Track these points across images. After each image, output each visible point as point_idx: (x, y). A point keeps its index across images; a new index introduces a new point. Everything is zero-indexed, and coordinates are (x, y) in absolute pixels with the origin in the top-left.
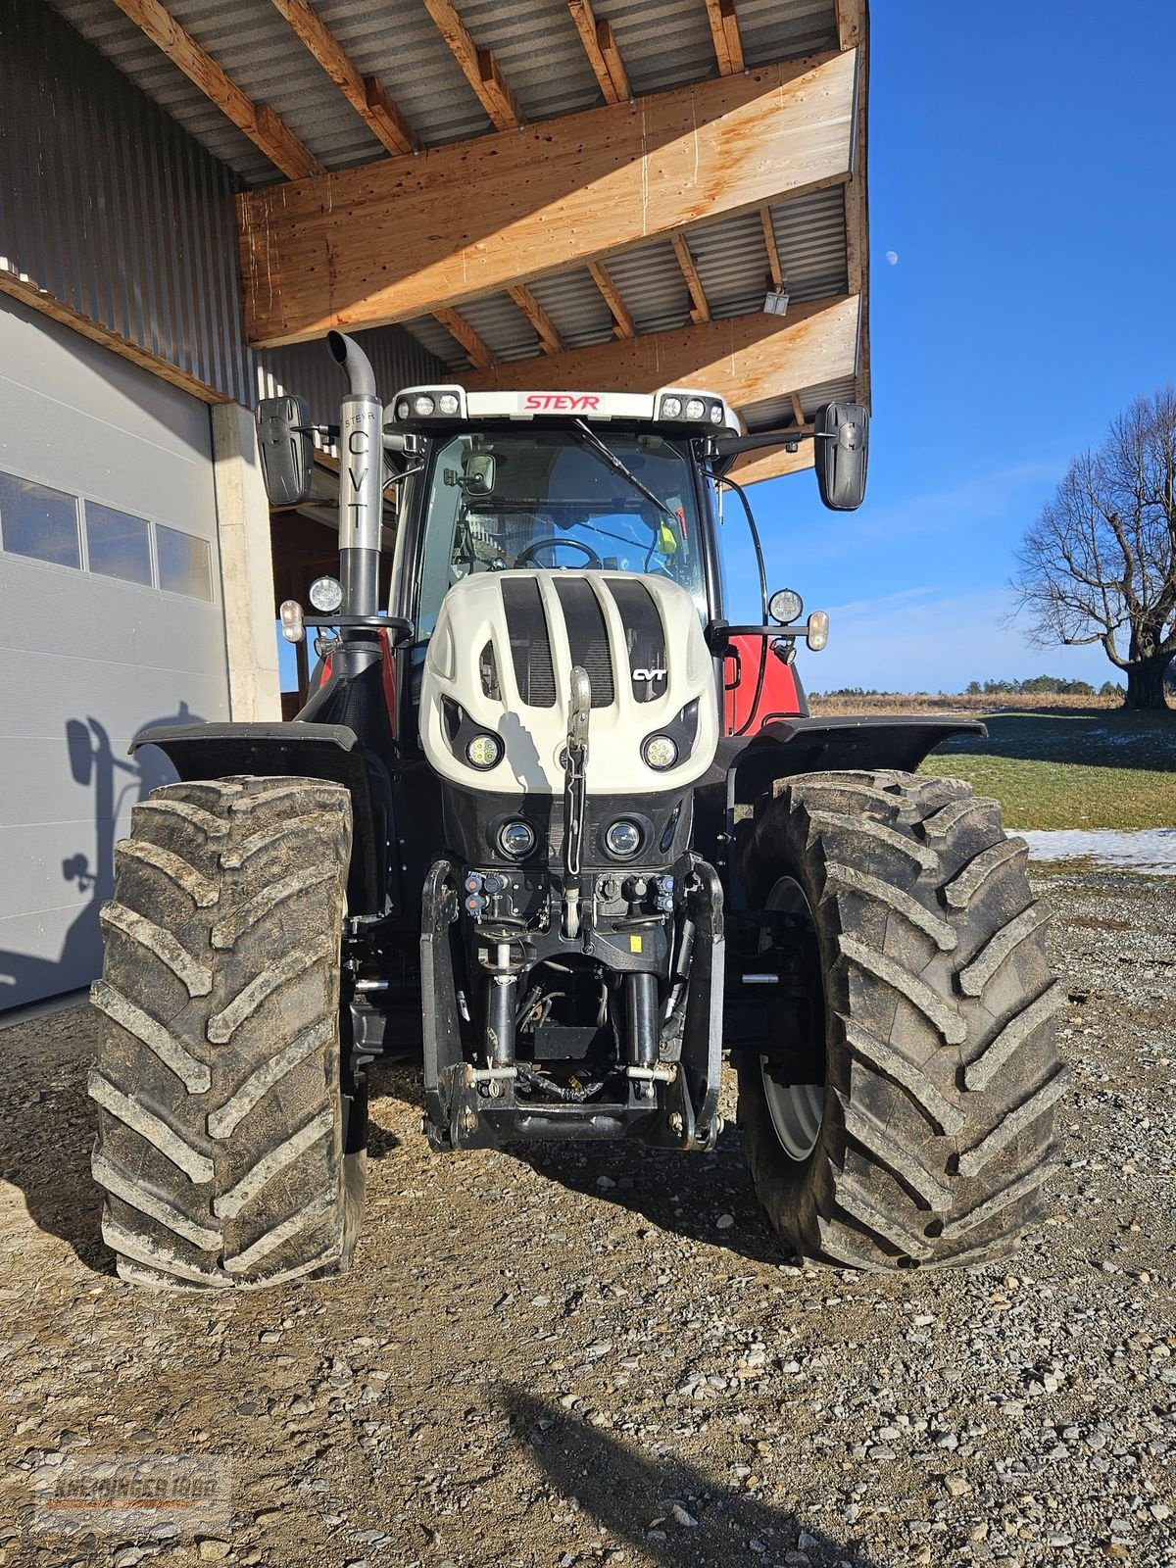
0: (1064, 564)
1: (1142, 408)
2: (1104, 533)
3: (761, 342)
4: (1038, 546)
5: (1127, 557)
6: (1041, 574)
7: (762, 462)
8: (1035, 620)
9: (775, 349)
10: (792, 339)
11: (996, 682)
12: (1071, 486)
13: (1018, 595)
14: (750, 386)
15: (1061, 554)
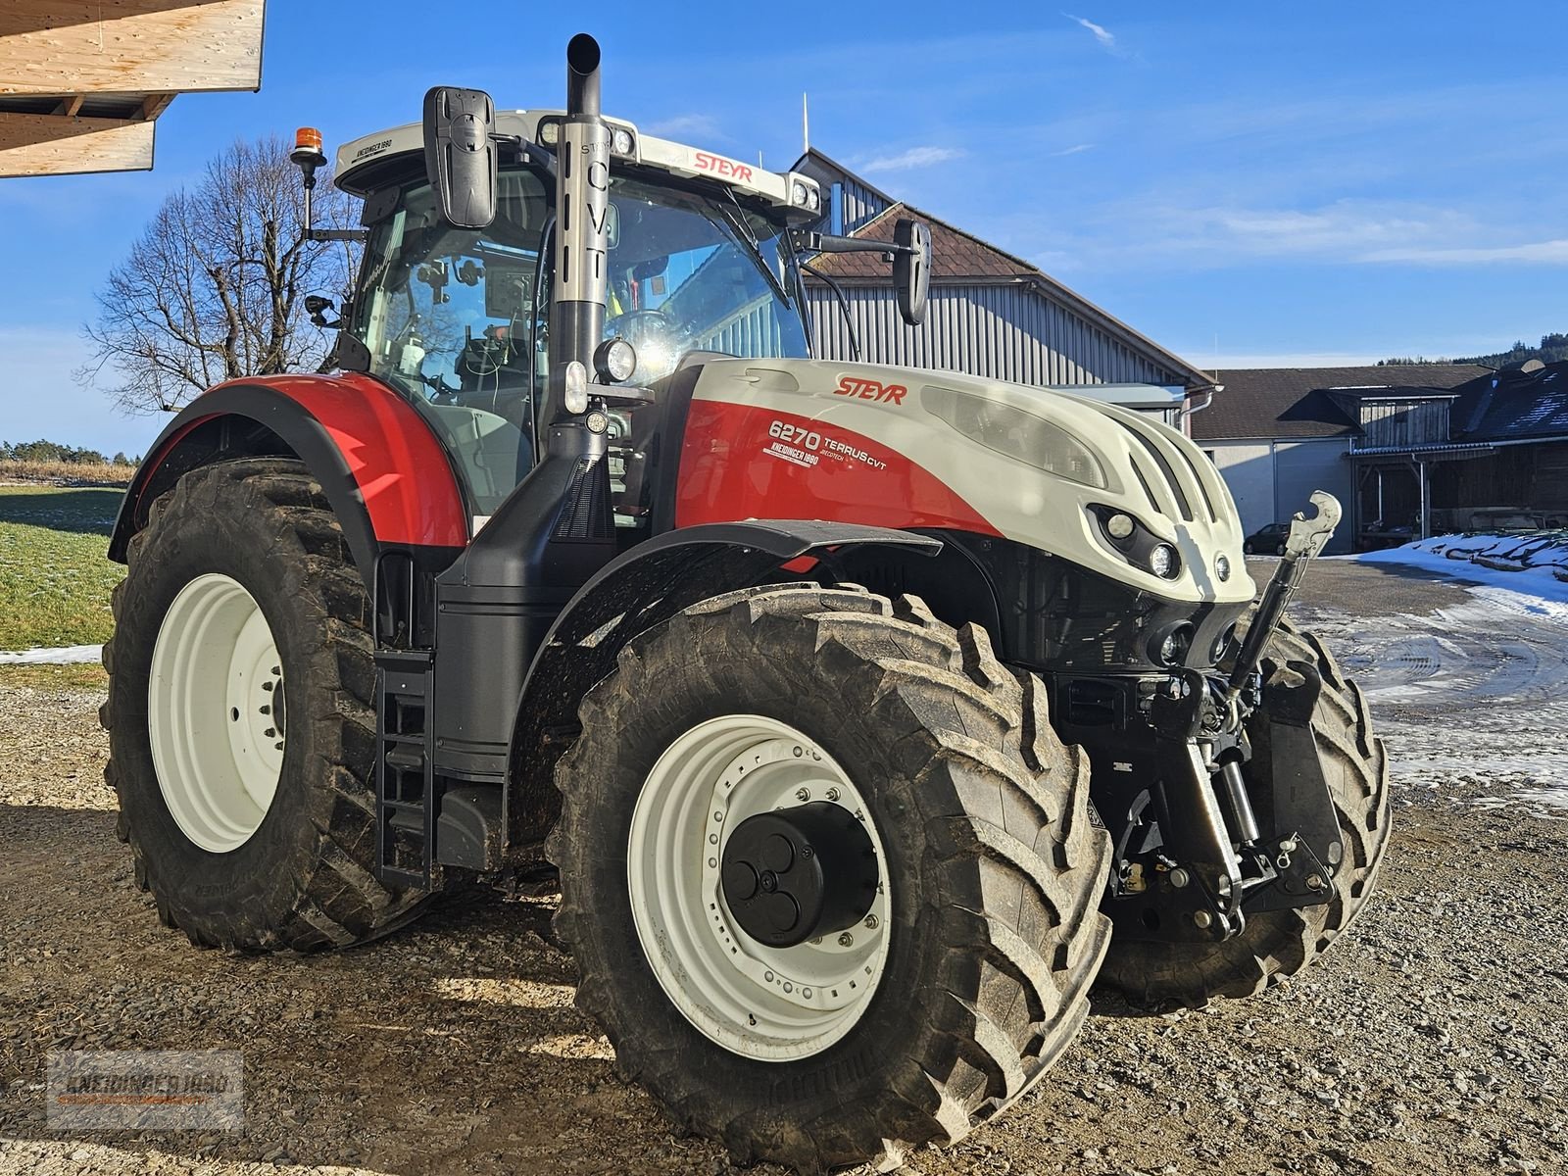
0: (160, 318)
1: (241, 155)
2: (202, 289)
3: (139, 17)
4: (122, 289)
5: (230, 319)
6: (128, 325)
7: (13, 151)
8: (124, 379)
9: (158, 31)
10: (180, 25)
11: (74, 449)
12: (164, 226)
13: (98, 347)
14: (124, 69)
15: (155, 304)
